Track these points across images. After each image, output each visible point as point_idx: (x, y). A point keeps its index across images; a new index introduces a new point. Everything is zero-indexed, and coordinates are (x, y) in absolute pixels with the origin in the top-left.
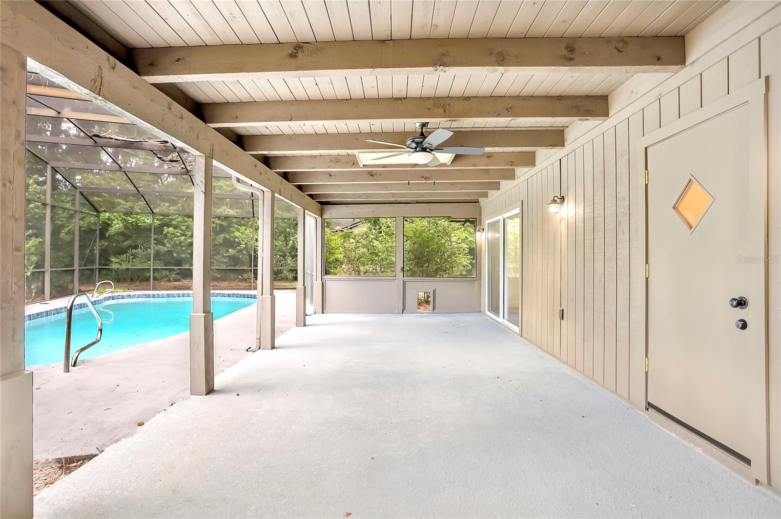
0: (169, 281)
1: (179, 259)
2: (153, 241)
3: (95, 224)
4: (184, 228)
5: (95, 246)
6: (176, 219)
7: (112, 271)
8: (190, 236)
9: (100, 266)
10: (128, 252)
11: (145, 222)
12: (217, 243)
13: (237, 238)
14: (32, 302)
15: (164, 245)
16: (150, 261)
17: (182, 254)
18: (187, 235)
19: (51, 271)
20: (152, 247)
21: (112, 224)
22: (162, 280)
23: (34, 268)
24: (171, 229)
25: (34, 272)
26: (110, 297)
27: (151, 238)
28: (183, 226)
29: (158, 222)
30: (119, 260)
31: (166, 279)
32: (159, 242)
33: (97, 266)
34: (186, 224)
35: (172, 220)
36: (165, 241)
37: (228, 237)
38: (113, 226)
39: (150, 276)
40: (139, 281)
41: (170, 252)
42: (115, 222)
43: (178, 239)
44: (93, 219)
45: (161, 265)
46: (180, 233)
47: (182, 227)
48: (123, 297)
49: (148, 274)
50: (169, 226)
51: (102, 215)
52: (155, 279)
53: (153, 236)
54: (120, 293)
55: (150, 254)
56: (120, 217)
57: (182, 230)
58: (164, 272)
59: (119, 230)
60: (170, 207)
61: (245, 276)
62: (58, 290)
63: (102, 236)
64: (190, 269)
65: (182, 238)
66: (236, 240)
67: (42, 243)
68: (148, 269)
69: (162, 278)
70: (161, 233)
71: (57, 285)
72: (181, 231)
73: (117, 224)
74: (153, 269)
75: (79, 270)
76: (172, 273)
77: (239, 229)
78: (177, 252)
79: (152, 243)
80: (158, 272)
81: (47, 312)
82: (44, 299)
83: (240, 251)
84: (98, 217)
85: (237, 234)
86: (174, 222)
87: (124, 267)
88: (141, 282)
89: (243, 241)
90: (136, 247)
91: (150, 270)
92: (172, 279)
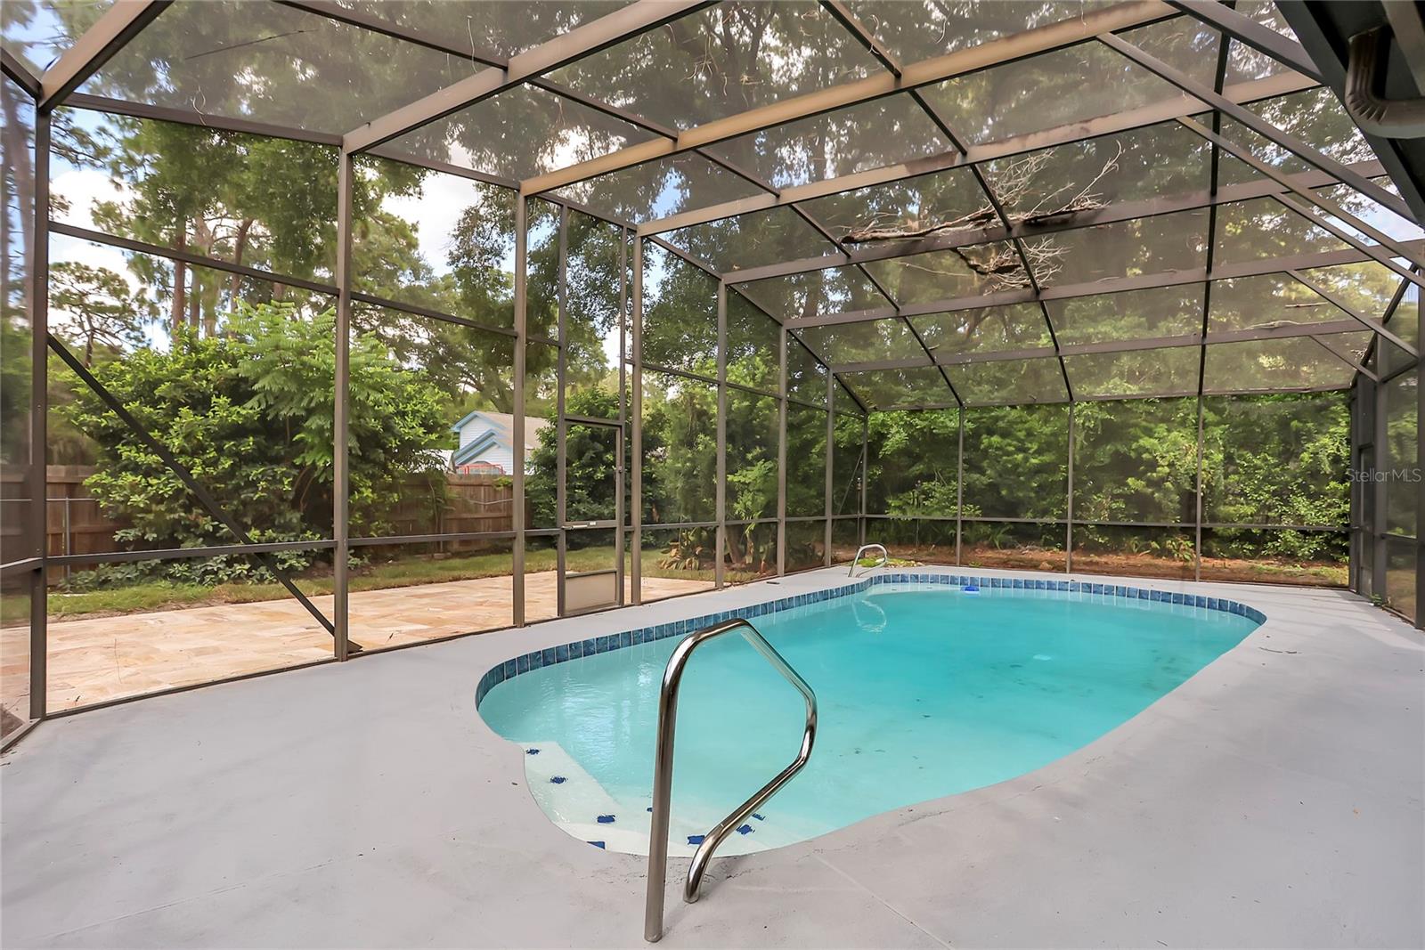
0: (992, 547)
1: (1013, 500)
2: (961, 465)
3: (861, 435)
4: (1022, 435)
5: (861, 476)
6: (1005, 416)
7: (890, 524)
8: (1035, 452)
9: (868, 513)
10: (915, 488)
11: (947, 427)
12: (1097, 464)
13: (1147, 451)
14: (758, 577)
15: (983, 473)
16: (955, 504)
17: (1018, 490)
18: (1029, 449)
19: (786, 523)
20: (960, 476)
21: (888, 434)
22: (979, 544)
23: (759, 516)
24: (995, 439)
25: (761, 523)
26: (880, 577)
27: (958, 460)
28: (1020, 431)
29: (970, 425)
30: (901, 503)
31: (986, 543)
32: (972, 466)
33: (864, 514)
34: (1026, 426)
35: (997, 419)
36: (985, 464)
37: (1123, 449)
38: (889, 438)
39: (956, 534)
40: (936, 545)
41: (994, 487)
42: (893, 431)
43: (1010, 458)
44: (857, 427)
45: (978, 512)
46: (1014, 446)
47: (1019, 434)
48: (904, 580)
49: (952, 531)
50: (991, 433)
51: (871, 418)
52: (965, 541)
53: (961, 456)
54: (900, 568)
55: (955, 491)
56: (902, 419)
57: (1019, 440)
58: (983, 529)
59: (901, 446)
60: (993, 394)
61: (1169, 544)
62: (799, 558)
63: (873, 457)
64: (1035, 523)
65: (1020, 457)
66: (1145, 456)
67: (774, 470)
68: (952, 521)
69: (978, 540)
70: (976, 448)
71: (797, 547)
72: (1015, 443)
73: (897, 432)
74: (962, 521)
75: (833, 520)
76: (996, 531)
77: (1151, 430)
78: (1009, 488)
79: (960, 470)
80: (971, 528)
81: (765, 605)
82: (775, 574)
83: (1158, 484)
84: (865, 421)
85: (1145, 442)
86: (1001, 424)
87: (909, 516)
88: (940, 545)
89: (1163, 457)
90: (930, 478)
91: (956, 523)
92: (997, 544)
